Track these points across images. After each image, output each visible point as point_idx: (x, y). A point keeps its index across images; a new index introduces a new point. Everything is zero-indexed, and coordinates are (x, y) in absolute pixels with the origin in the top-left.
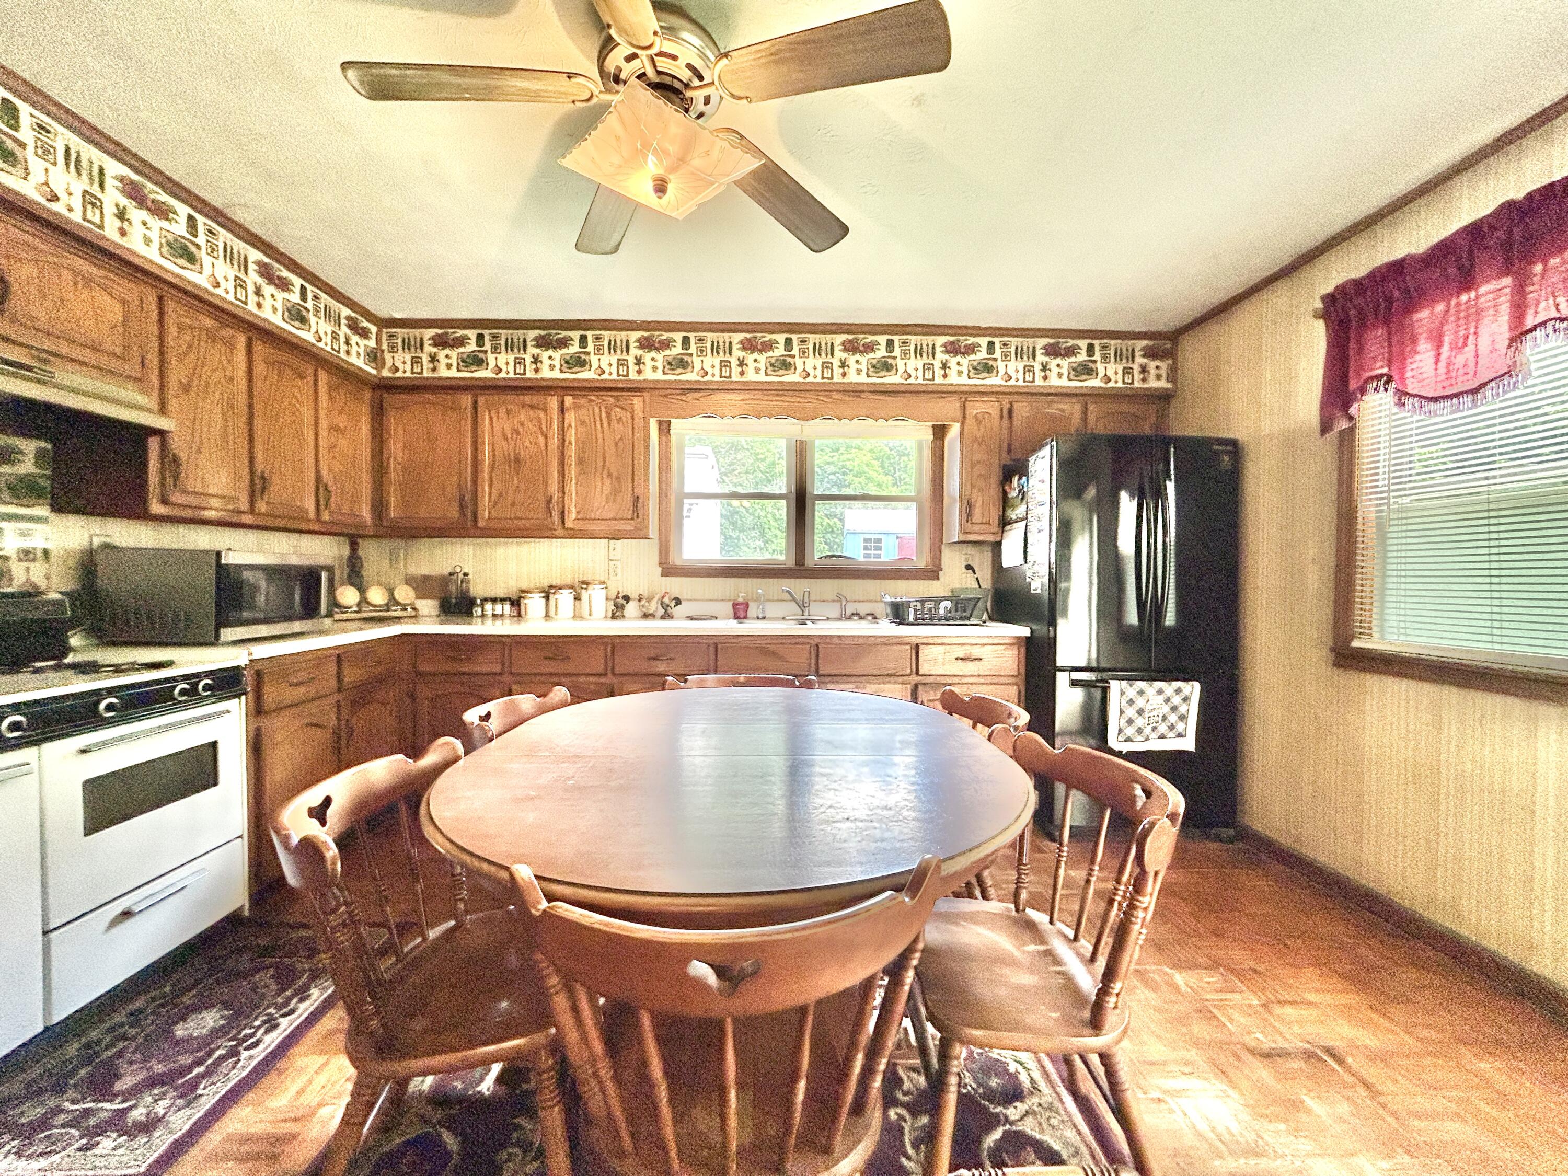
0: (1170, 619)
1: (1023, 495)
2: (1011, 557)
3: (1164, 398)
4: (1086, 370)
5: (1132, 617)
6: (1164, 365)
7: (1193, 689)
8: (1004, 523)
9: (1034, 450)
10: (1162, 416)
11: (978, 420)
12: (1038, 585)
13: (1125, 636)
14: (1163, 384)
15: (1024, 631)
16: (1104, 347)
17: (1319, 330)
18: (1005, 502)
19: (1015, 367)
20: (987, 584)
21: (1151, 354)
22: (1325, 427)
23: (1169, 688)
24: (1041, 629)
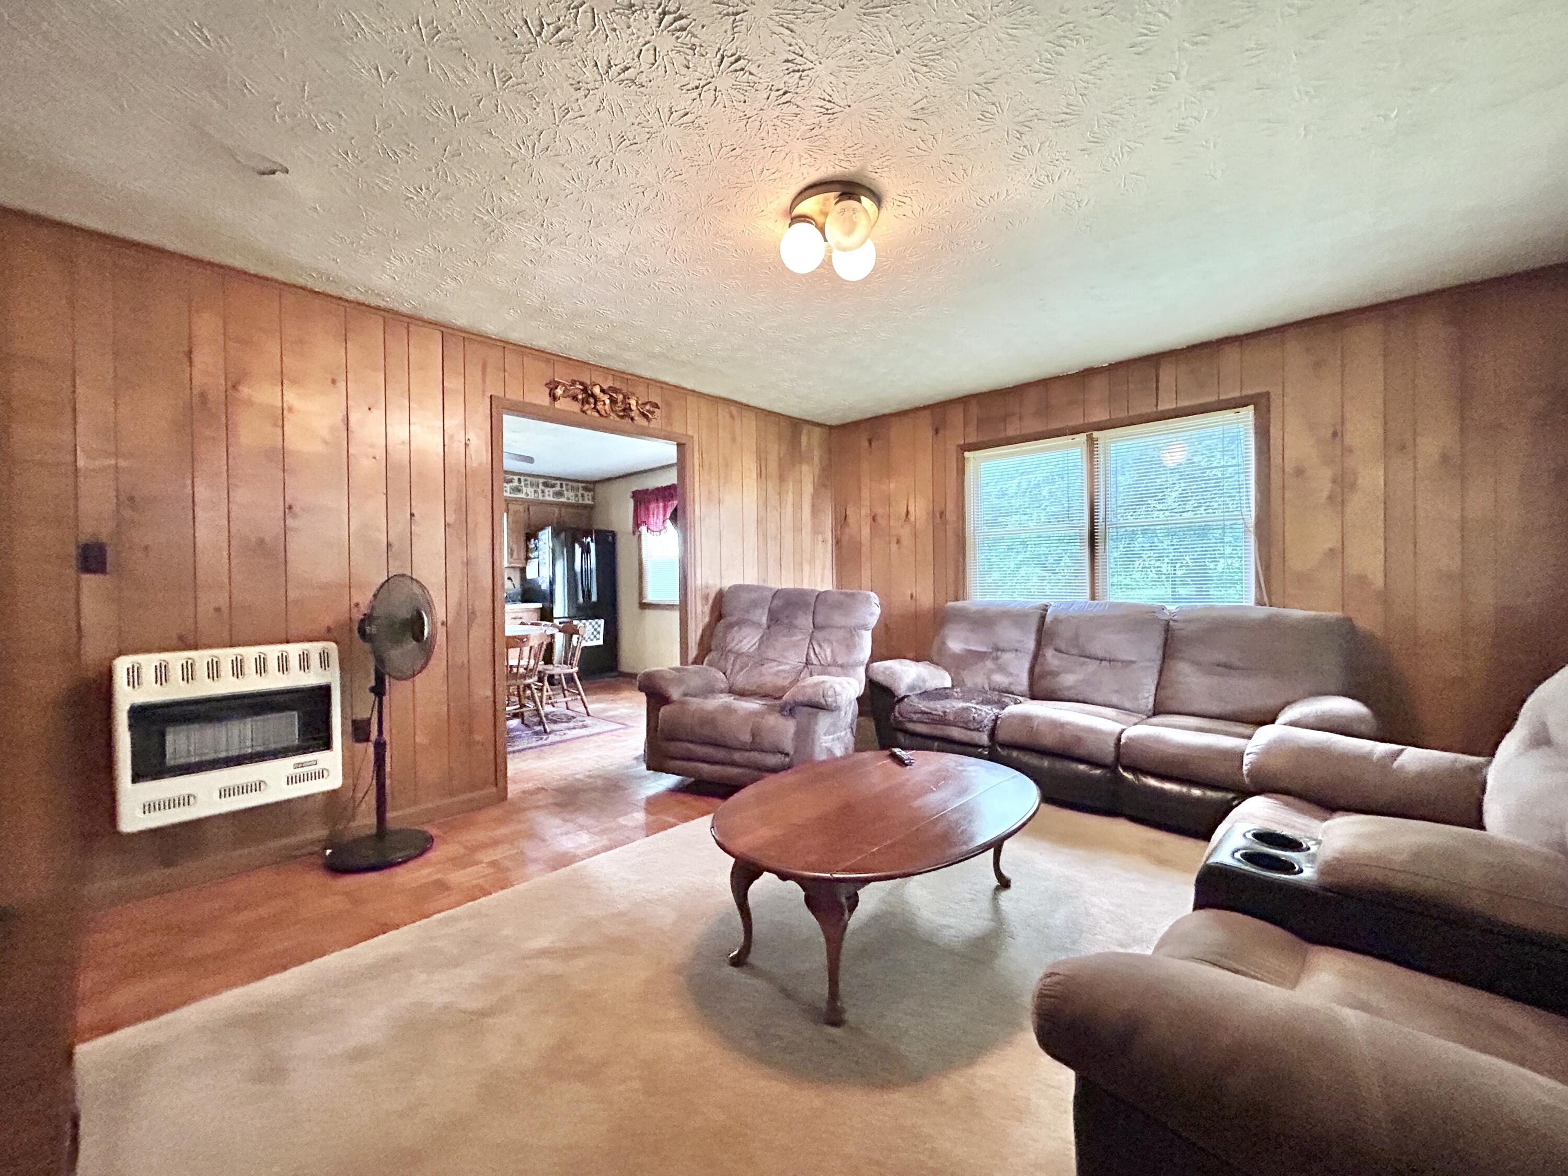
0: (594, 598)
1: (537, 548)
2: (531, 574)
3: (592, 507)
4: (559, 494)
5: (581, 600)
6: (591, 494)
7: (602, 622)
8: (527, 558)
9: (542, 529)
10: (590, 518)
11: (515, 512)
12: (545, 586)
13: (579, 608)
14: (590, 502)
15: (540, 605)
16: (567, 485)
17: (631, 503)
18: (528, 550)
19: (530, 490)
20: (518, 586)
21: (586, 489)
22: (634, 533)
23: (593, 622)
24: (547, 604)
